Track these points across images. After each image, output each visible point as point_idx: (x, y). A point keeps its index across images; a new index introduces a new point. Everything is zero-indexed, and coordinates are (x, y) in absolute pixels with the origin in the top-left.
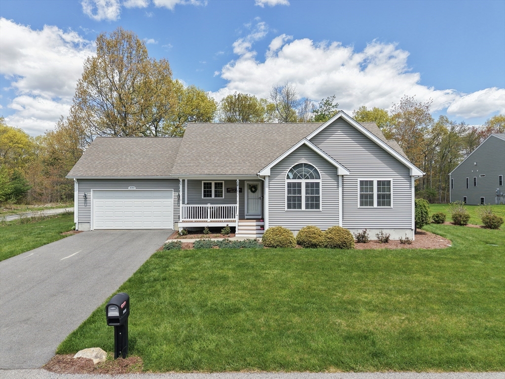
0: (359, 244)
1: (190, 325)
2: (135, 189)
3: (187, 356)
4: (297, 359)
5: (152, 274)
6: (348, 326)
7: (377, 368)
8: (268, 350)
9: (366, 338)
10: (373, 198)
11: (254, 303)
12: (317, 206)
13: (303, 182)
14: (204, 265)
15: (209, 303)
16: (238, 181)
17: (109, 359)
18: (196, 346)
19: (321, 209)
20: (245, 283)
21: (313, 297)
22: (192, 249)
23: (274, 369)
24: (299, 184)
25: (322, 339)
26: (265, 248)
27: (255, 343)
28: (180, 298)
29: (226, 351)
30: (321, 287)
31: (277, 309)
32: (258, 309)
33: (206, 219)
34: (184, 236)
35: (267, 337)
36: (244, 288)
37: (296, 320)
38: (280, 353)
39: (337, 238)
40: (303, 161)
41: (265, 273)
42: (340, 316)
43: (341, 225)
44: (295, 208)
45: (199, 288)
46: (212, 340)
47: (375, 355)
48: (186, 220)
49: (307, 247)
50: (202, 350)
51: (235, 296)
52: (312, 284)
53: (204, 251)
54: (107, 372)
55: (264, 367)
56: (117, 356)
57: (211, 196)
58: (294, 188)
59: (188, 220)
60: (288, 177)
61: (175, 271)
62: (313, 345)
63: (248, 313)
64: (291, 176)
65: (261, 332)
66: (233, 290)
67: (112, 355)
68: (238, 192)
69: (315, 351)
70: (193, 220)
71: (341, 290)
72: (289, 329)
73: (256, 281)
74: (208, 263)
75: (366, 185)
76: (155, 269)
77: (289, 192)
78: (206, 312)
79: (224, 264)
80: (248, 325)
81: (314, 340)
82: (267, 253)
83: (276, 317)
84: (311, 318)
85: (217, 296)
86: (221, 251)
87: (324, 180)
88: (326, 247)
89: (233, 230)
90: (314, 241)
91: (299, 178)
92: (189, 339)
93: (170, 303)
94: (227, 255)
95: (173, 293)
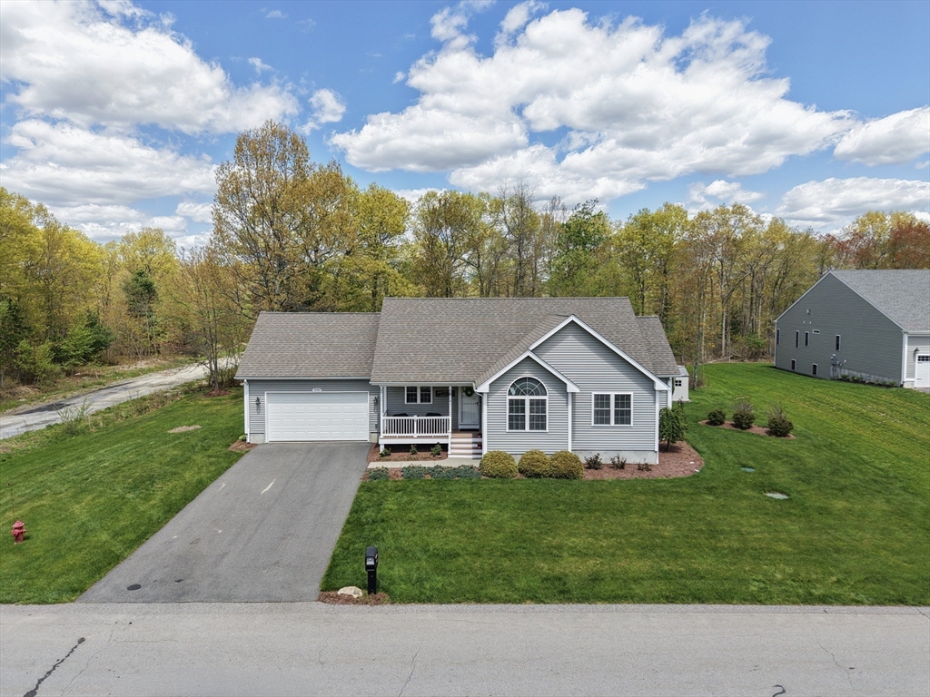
0: (590, 471)
1: (418, 569)
2: (321, 391)
3: (421, 593)
4: (503, 595)
5: (368, 513)
6: (549, 569)
7: (561, 601)
8: (482, 589)
9: (560, 579)
10: (609, 415)
11: (472, 548)
12: (543, 427)
13: (527, 398)
14: (418, 502)
15: (431, 548)
16: (450, 388)
17: (364, 595)
18: (428, 586)
19: (547, 431)
20: (462, 526)
21: (525, 541)
22: (401, 479)
23: (486, 602)
24: (523, 402)
25: (525, 580)
26: (483, 477)
27: (472, 583)
28: (404, 543)
29: (450, 589)
30: (534, 530)
31: (491, 554)
32: (475, 554)
33: (412, 435)
34: (386, 458)
35: (482, 578)
36: (462, 532)
37: (507, 564)
38: (491, 591)
39: (562, 467)
40: (527, 374)
41: (482, 514)
42: (545, 560)
43: (570, 450)
44: (517, 428)
45: (418, 532)
46: (439, 581)
47: (562, 592)
48: (388, 435)
49: (529, 477)
50: (432, 589)
51: (454, 540)
52: (526, 528)
53: (415, 483)
54: (367, 603)
55: (478, 600)
56: (369, 593)
57: (416, 401)
58: (516, 406)
59: (391, 435)
60: (510, 394)
61: (391, 510)
62: (517, 584)
63: (466, 557)
64: (513, 391)
65: (477, 575)
66: (451, 534)
67: (366, 592)
68: (450, 397)
69: (518, 590)
70: (396, 435)
71: (552, 534)
72: (499, 572)
73: (473, 524)
74: (421, 499)
75: (602, 399)
76: (368, 507)
77: (511, 410)
78: (429, 556)
79: (440, 502)
80: (466, 569)
81: (519, 581)
82: (484, 486)
83: (491, 561)
84: (519, 563)
85: (437, 540)
86: (434, 483)
87: (550, 397)
88: (551, 476)
89: (445, 447)
90: (537, 470)
91: (522, 394)
92: (420, 580)
93: (396, 548)
94: (442, 490)
95: (396, 536)
